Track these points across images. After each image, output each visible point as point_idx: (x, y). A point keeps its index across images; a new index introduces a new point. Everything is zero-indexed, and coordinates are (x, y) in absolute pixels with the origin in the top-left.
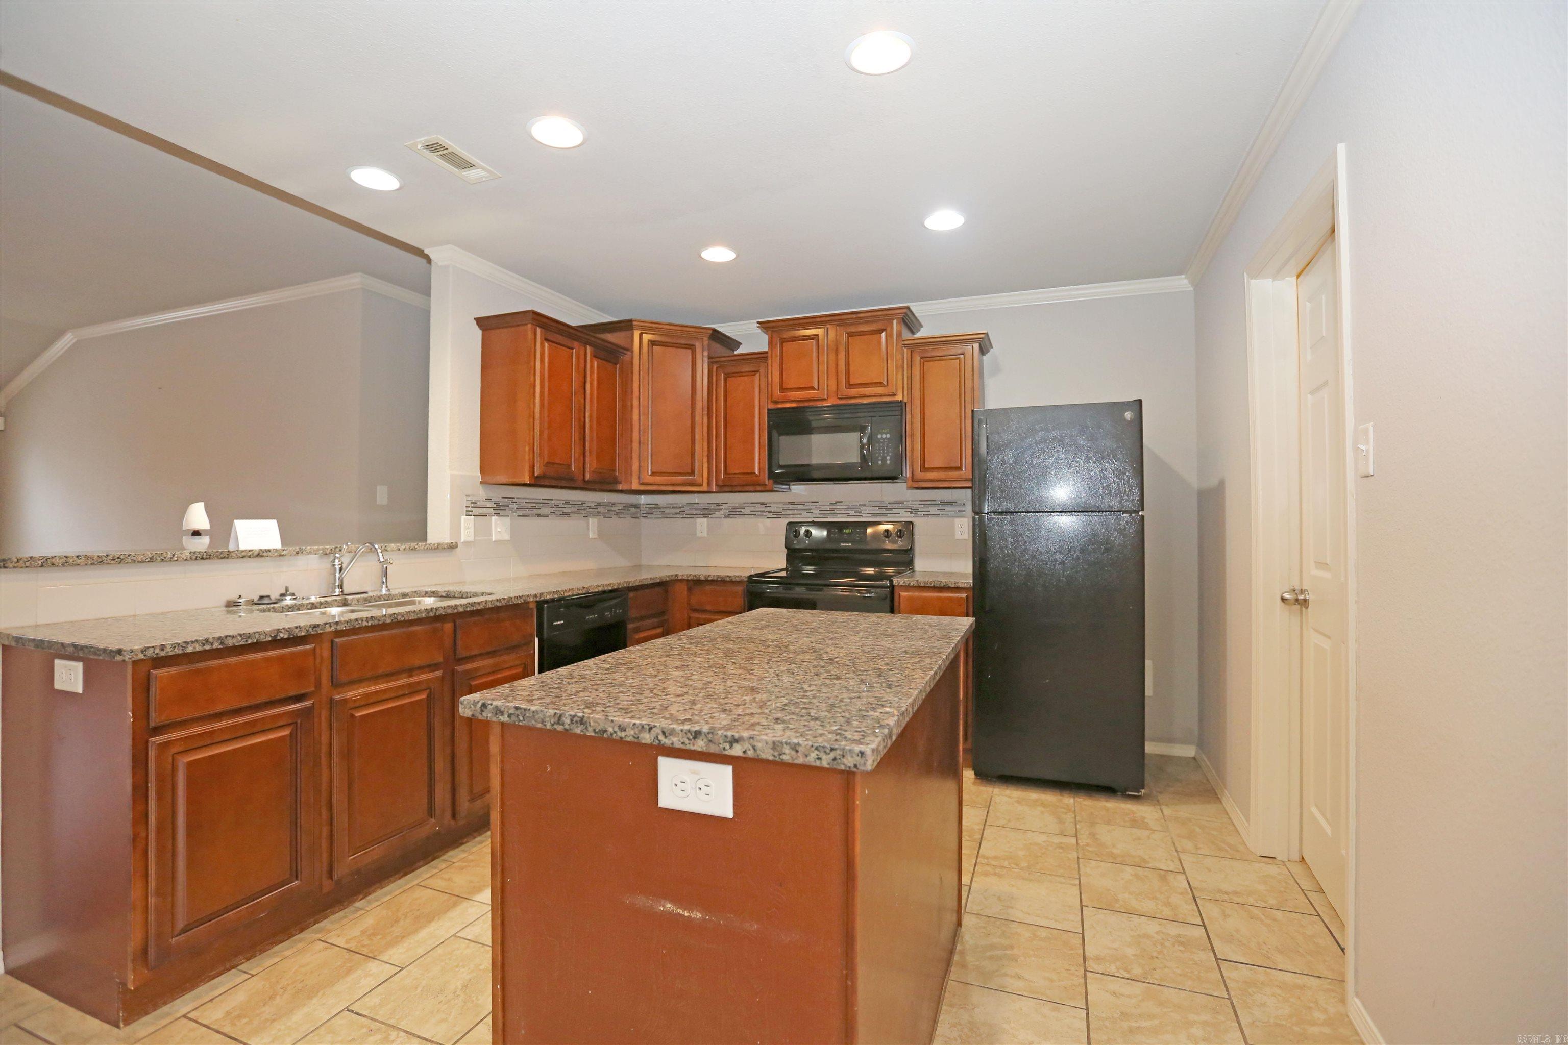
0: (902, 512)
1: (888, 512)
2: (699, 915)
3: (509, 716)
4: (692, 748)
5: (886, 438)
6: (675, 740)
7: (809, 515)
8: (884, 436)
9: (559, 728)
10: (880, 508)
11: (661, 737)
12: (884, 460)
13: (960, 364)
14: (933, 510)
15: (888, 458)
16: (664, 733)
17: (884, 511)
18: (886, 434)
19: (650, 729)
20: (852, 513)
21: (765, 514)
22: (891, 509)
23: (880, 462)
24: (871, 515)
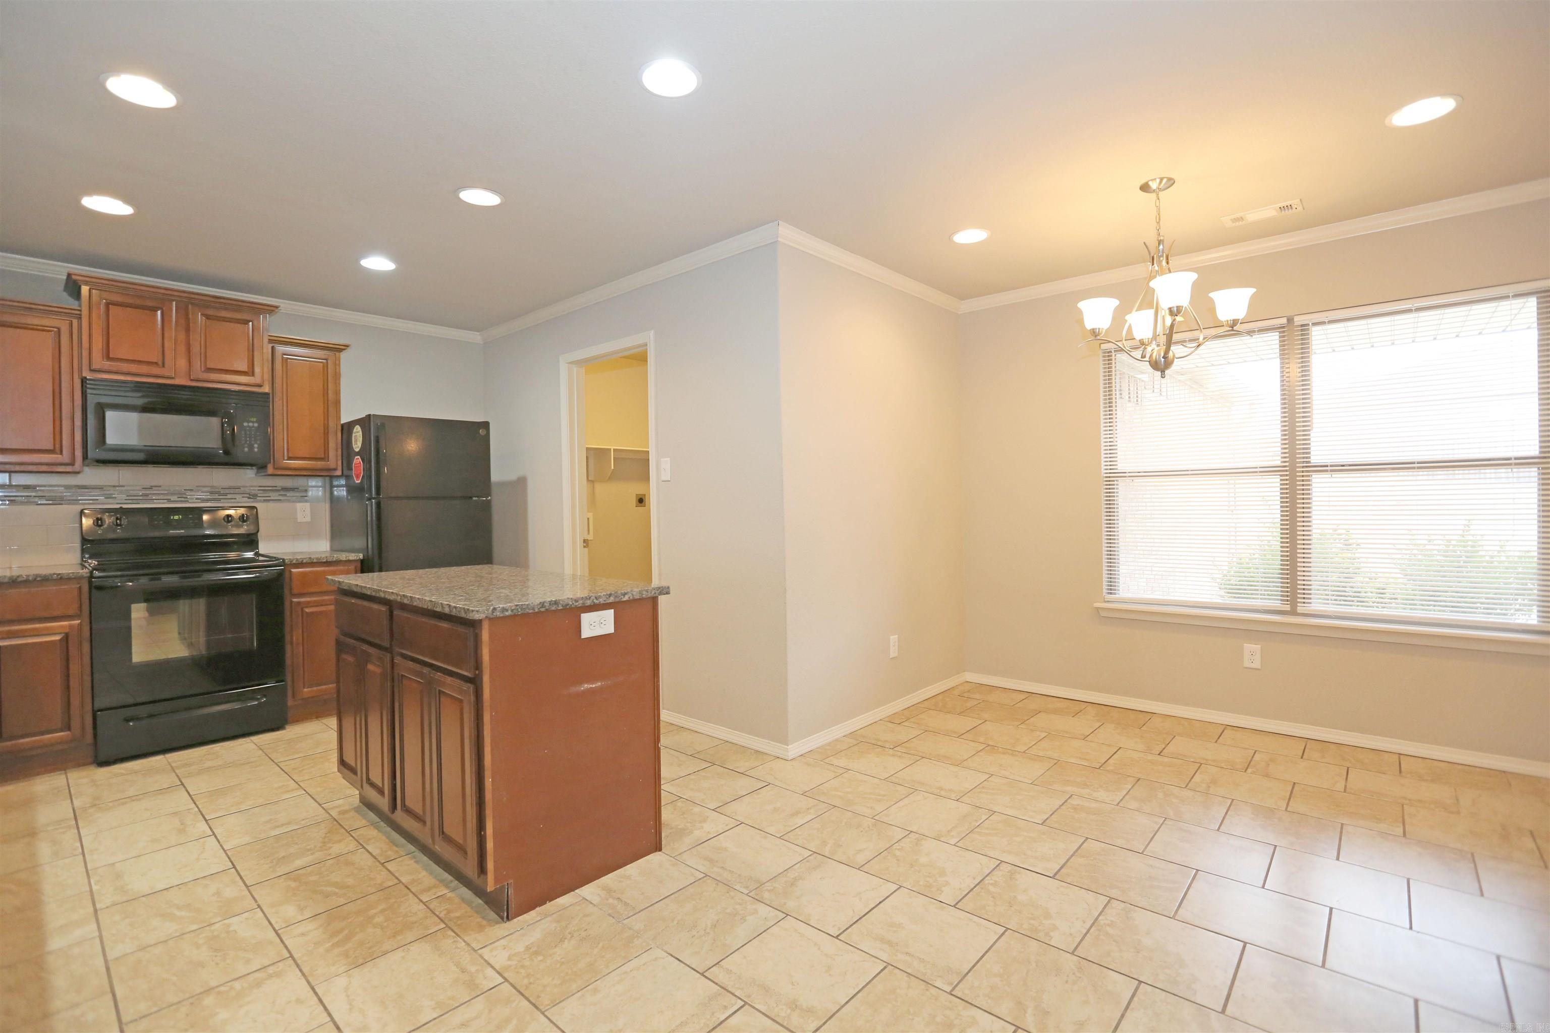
0: (238, 497)
1: (221, 497)
2: (600, 684)
3: (512, 611)
4: (608, 602)
5: (253, 427)
6: (601, 600)
7: (110, 501)
8: (251, 424)
9: (543, 610)
10: (212, 493)
11: (595, 601)
12: (251, 447)
13: (323, 366)
14: (274, 496)
15: (256, 446)
16: (596, 598)
17: (217, 496)
18: (253, 422)
19: (590, 598)
20: (174, 498)
21: (32, 500)
22: (226, 494)
23: (246, 449)
24: (199, 500)
